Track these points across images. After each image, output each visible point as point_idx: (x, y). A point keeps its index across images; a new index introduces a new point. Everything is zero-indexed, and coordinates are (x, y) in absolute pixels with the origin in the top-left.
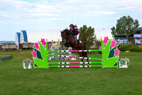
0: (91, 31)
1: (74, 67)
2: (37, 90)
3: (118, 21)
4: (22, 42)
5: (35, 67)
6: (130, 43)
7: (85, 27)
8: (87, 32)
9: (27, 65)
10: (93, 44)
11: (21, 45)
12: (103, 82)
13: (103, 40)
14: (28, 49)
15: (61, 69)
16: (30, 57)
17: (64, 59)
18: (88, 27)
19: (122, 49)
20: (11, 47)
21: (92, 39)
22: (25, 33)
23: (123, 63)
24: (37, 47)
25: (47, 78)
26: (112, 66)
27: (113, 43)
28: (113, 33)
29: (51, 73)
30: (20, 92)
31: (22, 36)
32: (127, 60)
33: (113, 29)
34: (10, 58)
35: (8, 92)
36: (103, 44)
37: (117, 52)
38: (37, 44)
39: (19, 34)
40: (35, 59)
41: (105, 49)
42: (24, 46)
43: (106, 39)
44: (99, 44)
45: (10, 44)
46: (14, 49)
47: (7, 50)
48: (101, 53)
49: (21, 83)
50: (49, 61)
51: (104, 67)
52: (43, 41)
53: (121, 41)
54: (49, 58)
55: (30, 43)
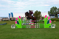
0: (40, 13)
1: (33, 28)
2: (17, 37)
3: (51, 9)
4: (11, 17)
5: (16, 28)
6: (56, 18)
7: (37, 11)
8: (38, 13)
9: (13, 27)
10: (40, 18)
11: (10, 19)
12: (45, 34)
13: (45, 16)
14: (14, 20)
15: (27, 29)
16: (14, 23)
17: (28, 24)
18: (38, 11)
19: (53, 20)
20: (7, 19)
21: (40, 16)
22: (12, 14)
23: (53, 26)
24: (17, 19)
25: (21, 32)
26: (48, 27)
27: (49, 18)
28: (49, 14)
29: (23, 30)
30: (10, 38)
31: (11, 15)
32: (55, 25)
33: (49, 12)
34: (6, 24)
35: (5, 38)
36: (45, 18)
37: (50, 21)
38: (17, 18)
39: (10, 14)
40: (16, 24)
41: (45, 20)
42: (12, 19)
43: (46, 16)
44: (43, 18)
45: (6, 18)
46: (8, 20)
47: (5, 21)
48: (44, 22)
49: (10, 34)
50: (22, 25)
51: (45, 27)
52: (20, 17)
53: (52, 17)
54: (22, 24)
55: (14, 18)
